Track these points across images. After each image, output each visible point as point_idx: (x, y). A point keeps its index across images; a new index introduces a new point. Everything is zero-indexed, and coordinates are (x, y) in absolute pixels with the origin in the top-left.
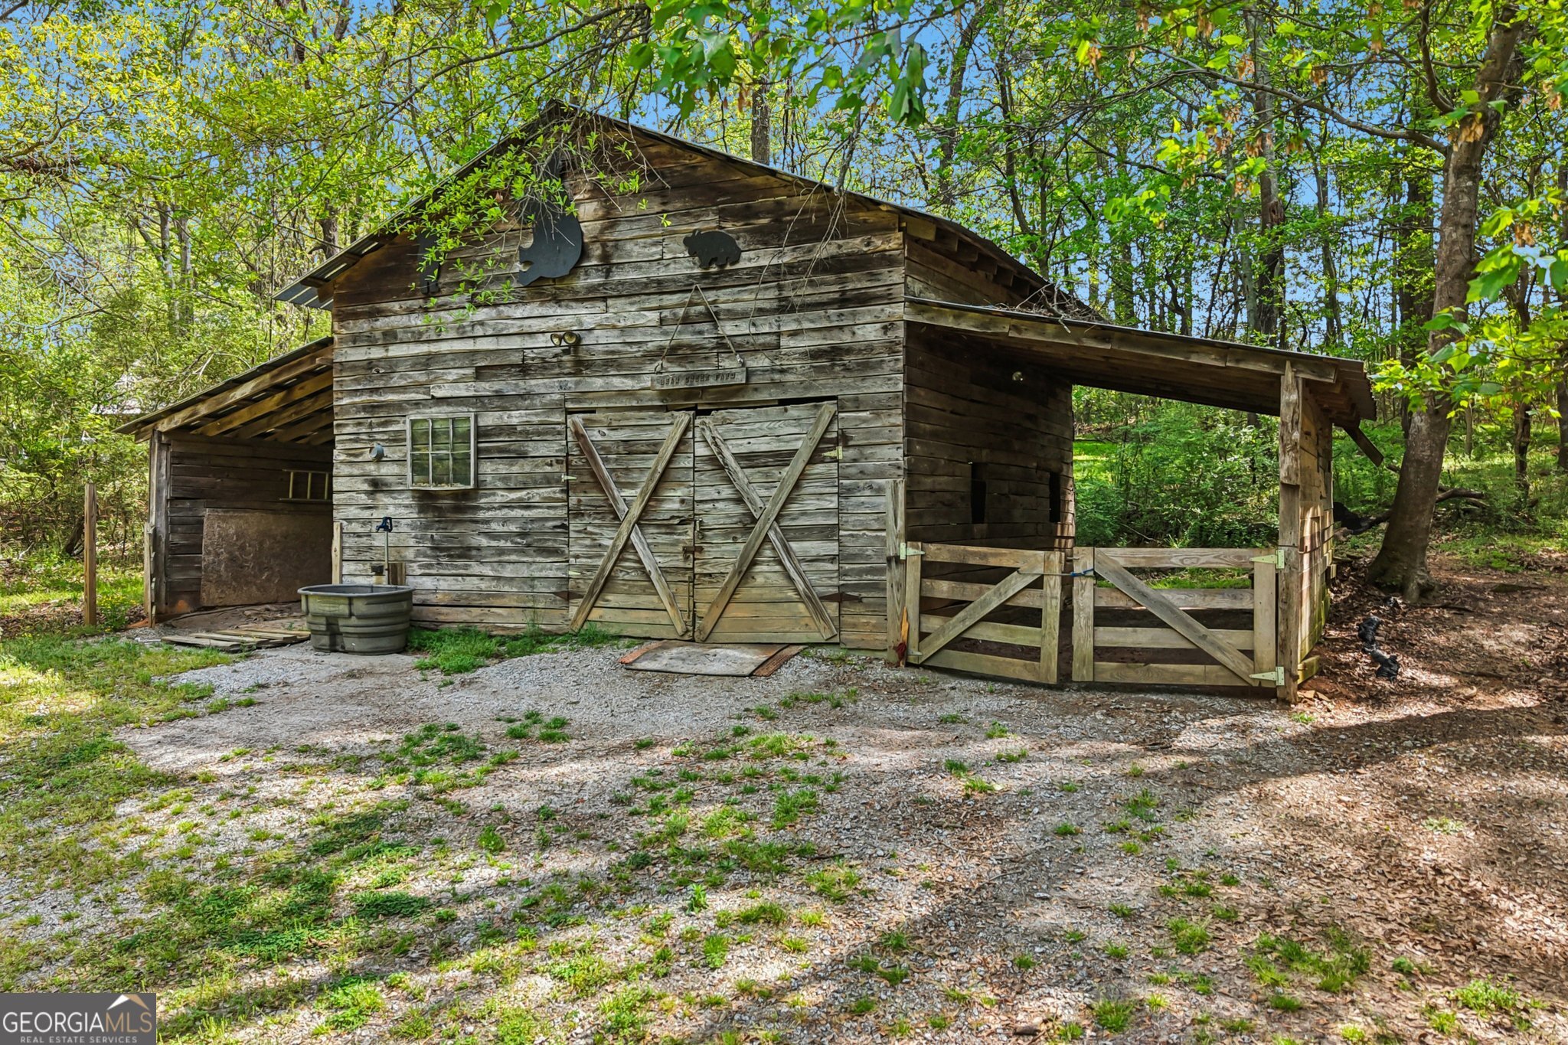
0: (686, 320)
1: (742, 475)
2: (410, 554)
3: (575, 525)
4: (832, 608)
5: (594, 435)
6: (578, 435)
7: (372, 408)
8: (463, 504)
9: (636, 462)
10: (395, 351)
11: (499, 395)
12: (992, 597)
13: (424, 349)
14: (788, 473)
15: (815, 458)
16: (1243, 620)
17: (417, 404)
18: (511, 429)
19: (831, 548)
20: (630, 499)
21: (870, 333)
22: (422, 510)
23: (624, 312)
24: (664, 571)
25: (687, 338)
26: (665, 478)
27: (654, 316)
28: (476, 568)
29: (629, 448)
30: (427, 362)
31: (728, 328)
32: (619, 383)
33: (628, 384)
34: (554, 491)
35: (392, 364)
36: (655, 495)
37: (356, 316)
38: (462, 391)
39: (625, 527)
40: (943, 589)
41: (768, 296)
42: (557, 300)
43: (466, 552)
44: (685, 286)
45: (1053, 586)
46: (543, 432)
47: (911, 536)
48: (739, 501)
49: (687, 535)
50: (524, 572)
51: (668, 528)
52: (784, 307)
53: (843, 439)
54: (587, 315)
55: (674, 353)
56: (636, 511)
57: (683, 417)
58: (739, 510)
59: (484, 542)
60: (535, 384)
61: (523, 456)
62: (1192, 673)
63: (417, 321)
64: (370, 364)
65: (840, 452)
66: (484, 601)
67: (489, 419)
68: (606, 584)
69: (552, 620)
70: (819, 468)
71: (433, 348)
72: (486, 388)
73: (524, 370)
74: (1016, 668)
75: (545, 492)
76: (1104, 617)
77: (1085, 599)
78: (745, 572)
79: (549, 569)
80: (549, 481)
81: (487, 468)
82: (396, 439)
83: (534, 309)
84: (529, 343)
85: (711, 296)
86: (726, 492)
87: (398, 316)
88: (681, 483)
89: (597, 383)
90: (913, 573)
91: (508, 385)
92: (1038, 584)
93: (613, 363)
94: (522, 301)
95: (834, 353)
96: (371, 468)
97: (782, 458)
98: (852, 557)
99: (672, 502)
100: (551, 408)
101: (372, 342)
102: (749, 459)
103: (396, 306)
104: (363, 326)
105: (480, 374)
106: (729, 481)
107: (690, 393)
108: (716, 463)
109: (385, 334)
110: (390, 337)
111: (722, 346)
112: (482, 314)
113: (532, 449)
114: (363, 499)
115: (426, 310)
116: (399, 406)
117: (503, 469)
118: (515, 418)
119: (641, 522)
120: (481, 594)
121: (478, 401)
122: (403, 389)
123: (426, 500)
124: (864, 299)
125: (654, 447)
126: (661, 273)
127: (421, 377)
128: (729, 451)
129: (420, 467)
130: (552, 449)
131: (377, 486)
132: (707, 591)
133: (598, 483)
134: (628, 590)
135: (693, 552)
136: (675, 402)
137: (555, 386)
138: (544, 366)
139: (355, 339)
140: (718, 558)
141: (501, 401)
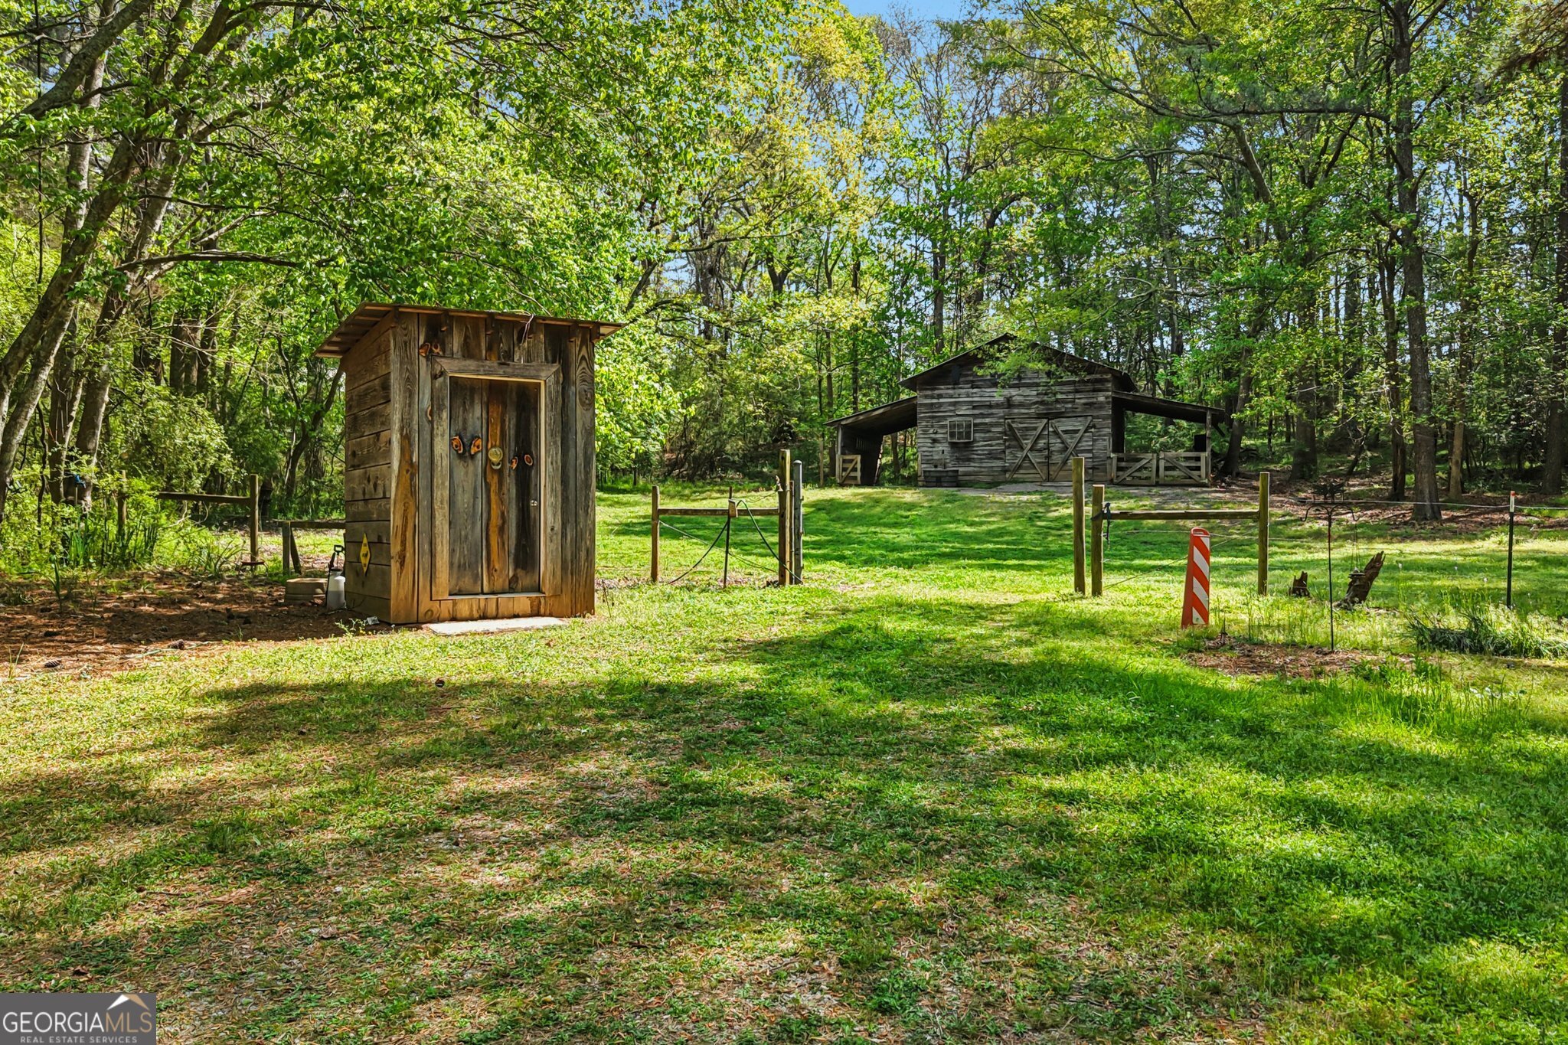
0: (1045, 394)
1: (1064, 436)
2: (948, 461)
3: (1008, 451)
4: (1090, 471)
5: (1015, 425)
6: (1009, 425)
7: (934, 417)
8: (968, 445)
9: (1029, 433)
10: (942, 400)
11: (982, 414)
12: (1138, 465)
13: (954, 400)
14: (1078, 435)
15: (1086, 431)
16: (1198, 468)
17: (951, 416)
18: (986, 424)
19: (1090, 455)
20: (1028, 443)
21: (1102, 399)
22: (952, 447)
23: (1027, 391)
24: (1039, 463)
25: (1046, 399)
26: (1039, 437)
27: (1035, 393)
28: (973, 464)
29: (1027, 429)
30: (955, 404)
31: (1059, 396)
32: (1023, 411)
33: (1026, 411)
34: (1001, 441)
35: (941, 405)
36: (1035, 442)
37: (927, 389)
38: (968, 412)
39: (1025, 451)
40: (1123, 464)
41: (1071, 388)
43: (969, 460)
44: (1045, 385)
45: (1154, 461)
46: (997, 425)
47: (1114, 451)
48: (1063, 443)
49: (1046, 453)
50: (990, 465)
51: (1040, 451)
52: (1077, 391)
53: (1094, 426)
54: (1014, 392)
55: (1042, 403)
56: (1029, 446)
57: (1045, 420)
58: (1063, 445)
59: (976, 456)
60: (994, 411)
61: (990, 431)
62: (1188, 481)
63: (950, 392)
64: (932, 404)
65: (1093, 430)
66: (975, 474)
67: (978, 421)
68: (1020, 467)
69: (1001, 478)
70: (1087, 434)
71: (957, 400)
72: (976, 412)
73: (990, 406)
74: (1144, 482)
75: (997, 441)
76: (1167, 469)
77: (1162, 464)
78: (1065, 462)
79: (1000, 463)
80: (998, 438)
81: (977, 435)
82: (942, 427)
83: (994, 389)
84: (992, 399)
85: (1053, 388)
86: (1059, 441)
87: (943, 390)
88: (1044, 438)
89: (1016, 410)
90: (1115, 462)
91: (985, 411)
92: (1150, 461)
93: (1021, 405)
94: (990, 387)
95: (1091, 404)
96: (933, 435)
97: (1076, 431)
98: (1097, 457)
99: (1042, 443)
100: (1000, 418)
101: (932, 397)
102: (1066, 432)
103: (943, 387)
104: (929, 393)
105: (974, 408)
106: (1060, 438)
107: (1047, 414)
108: (1056, 433)
109: (938, 395)
110: (940, 396)
111: (1057, 401)
112: (975, 390)
113: (994, 429)
114: (929, 445)
115: (955, 388)
116: (944, 417)
117: (983, 435)
118: (987, 420)
119: (1031, 449)
120: (974, 471)
121: (975, 416)
122: (945, 411)
123: (953, 445)
124: (1100, 390)
125: (1035, 429)
127: (953, 408)
128: (1060, 429)
129: (952, 435)
130: (1000, 429)
131: (935, 441)
132: (1053, 468)
133: (1016, 439)
134: (1026, 468)
135: (1048, 457)
136: (1039, 416)
137: (1000, 412)
138: (998, 405)
139: (926, 397)
140: (1057, 458)
141: (982, 416)
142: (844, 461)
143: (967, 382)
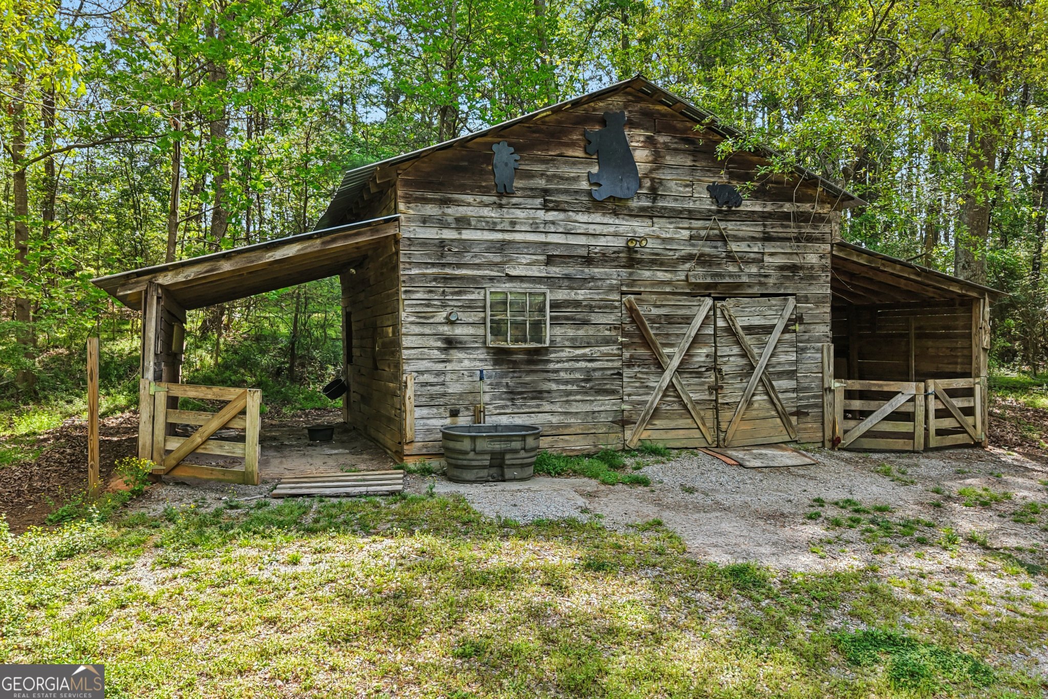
0: (708, 238)
1: (748, 340)
2: (486, 398)
3: (627, 372)
4: (794, 419)
5: (642, 310)
6: (631, 310)
7: (447, 279)
8: (536, 357)
9: (674, 330)
10: (467, 235)
11: (568, 278)
12: (888, 408)
13: (499, 236)
14: (772, 339)
15: (786, 330)
16: (973, 411)
17: (492, 279)
18: (577, 304)
19: (792, 384)
21: (812, 259)
22: (496, 362)
23: (664, 228)
24: (698, 402)
25: (707, 250)
26: (697, 340)
27: (686, 234)
28: (547, 407)
29: (670, 320)
30: (502, 247)
31: (734, 247)
32: (661, 276)
33: (667, 276)
34: (613, 349)
35: (466, 245)
36: (688, 354)
37: (425, 201)
38: (535, 272)
39: (667, 376)
40: (857, 405)
41: (754, 229)
42: (615, 214)
43: (539, 395)
44: (706, 216)
45: (920, 400)
46: (606, 307)
47: (837, 376)
48: (744, 355)
49: (711, 378)
50: (587, 408)
51: (698, 373)
52: (767, 238)
53: (799, 319)
54: (640, 227)
55: (703, 260)
56: (676, 362)
57: (709, 302)
58: (743, 362)
59: (554, 386)
60: (597, 271)
61: (585, 323)
62: (961, 438)
63: (491, 214)
64: (442, 243)
65: (797, 327)
66: (556, 431)
67: (562, 295)
68: (656, 414)
69: (610, 441)
70: (787, 336)
71: (508, 237)
72: (555, 271)
73: (588, 260)
74: (899, 444)
75: (604, 349)
76: (940, 414)
77: (932, 406)
78: (747, 401)
79: (606, 404)
80: (607, 341)
81: (558, 331)
82: (469, 307)
83: (597, 217)
84: (592, 241)
85: (722, 225)
86: (736, 350)
87: (470, 207)
88: (706, 344)
89: (647, 274)
90: (840, 397)
91: (577, 272)
92: (913, 399)
93: (656, 262)
94: (588, 211)
95: (794, 268)
96: (446, 330)
97: (768, 330)
98: (806, 389)
99: (702, 356)
100: (611, 289)
101: (442, 224)
102: (749, 329)
103: (469, 198)
104: (431, 210)
105: (550, 260)
106: (738, 343)
107: (708, 286)
108: (730, 331)
109: (458, 220)
110: (462, 223)
111: (731, 257)
112: (552, 215)
113: (595, 318)
114: (436, 354)
115: (501, 206)
116: (473, 279)
117: (571, 332)
118: (581, 295)
119: (680, 371)
120: (551, 425)
121: (548, 281)
122: (479, 266)
123: (500, 356)
124: (810, 239)
125: (688, 320)
126: (691, 205)
127: (497, 258)
128: (740, 322)
129: (497, 329)
130: (611, 319)
131: (451, 344)
132: (725, 415)
133: (647, 343)
134: (669, 416)
135: (715, 389)
136: (698, 291)
137: (613, 275)
138: (605, 258)
139: (425, 221)
140: (733, 392)
141: (571, 282)
142: (173, 403)
143: (533, 192)
